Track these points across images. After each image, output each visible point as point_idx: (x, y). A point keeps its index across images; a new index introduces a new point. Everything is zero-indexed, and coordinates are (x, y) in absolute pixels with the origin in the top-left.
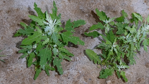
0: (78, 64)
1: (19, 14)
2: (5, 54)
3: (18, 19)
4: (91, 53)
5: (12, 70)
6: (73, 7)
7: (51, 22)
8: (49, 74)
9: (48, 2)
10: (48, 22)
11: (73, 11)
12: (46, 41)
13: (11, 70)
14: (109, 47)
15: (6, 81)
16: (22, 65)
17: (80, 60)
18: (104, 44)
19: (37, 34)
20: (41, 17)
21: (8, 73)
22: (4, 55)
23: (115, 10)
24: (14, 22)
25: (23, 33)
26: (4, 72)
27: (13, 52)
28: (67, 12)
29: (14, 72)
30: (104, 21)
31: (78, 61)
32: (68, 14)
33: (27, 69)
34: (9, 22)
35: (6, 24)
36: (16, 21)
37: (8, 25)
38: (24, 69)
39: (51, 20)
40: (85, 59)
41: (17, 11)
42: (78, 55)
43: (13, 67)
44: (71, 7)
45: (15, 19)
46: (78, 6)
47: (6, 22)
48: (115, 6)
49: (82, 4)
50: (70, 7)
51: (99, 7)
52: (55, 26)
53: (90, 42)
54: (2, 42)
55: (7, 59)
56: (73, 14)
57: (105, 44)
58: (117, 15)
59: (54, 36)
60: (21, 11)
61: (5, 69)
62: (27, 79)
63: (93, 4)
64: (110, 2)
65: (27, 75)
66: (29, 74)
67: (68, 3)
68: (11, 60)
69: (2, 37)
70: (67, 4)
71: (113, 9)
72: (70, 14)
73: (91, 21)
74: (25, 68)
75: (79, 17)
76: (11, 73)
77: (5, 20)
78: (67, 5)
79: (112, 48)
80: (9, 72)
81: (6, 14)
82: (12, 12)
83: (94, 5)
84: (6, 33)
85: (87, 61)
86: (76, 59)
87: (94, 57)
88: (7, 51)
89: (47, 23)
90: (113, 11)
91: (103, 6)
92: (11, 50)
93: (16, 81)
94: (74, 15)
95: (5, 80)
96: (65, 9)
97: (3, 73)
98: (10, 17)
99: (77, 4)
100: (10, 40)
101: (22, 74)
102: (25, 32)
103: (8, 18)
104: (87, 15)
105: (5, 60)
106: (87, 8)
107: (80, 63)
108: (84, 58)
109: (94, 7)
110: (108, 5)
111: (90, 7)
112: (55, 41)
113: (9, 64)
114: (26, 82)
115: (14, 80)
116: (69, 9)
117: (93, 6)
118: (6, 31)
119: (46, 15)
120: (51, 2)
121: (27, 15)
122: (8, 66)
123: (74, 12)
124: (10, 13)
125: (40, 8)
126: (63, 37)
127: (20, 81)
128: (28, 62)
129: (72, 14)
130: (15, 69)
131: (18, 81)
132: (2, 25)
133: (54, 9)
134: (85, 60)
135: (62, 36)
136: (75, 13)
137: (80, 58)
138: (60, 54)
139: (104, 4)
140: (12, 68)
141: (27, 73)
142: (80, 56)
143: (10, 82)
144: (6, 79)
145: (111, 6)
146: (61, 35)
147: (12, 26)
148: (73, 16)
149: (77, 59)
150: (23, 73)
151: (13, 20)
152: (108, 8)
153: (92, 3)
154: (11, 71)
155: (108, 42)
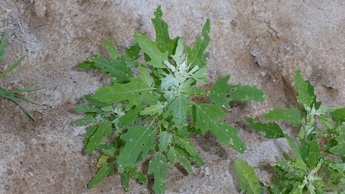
0: (204, 185)
1: (105, 16)
2: (40, 98)
3: (99, 27)
4: (246, 172)
5: (43, 145)
6: (235, 45)
7: (183, 66)
8: (127, 186)
9: (183, 11)
10: (175, 65)
11: (234, 53)
12: (154, 108)
13: (40, 144)
14: (297, 174)
15: (20, 165)
16: (71, 141)
17: (211, 177)
18: (288, 166)
19: (139, 85)
20: (163, 45)
21: (31, 148)
22: (37, 102)
23: (334, 87)
24: (89, 30)
25: (103, 67)
26: (23, 143)
27: (60, 101)
28: (219, 50)
29: (47, 149)
30: (308, 108)
31: (205, 177)
32: (219, 57)
33: (79, 156)
34: (76, 26)
35: (68, 29)
36: (94, 30)
37: (71, 32)
38: (73, 152)
39: (184, 63)
40: (225, 179)
41: (104, 6)
42: (212, 163)
43: (49, 138)
44: (233, 43)
45: (92, 23)
46: (249, 45)
47: (69, 24)
48: (338, 77)
49: (260, 44)
50: (231, 41)
51: (297, 64)
52: (189, 80)
53: (250, 142)
54: (42, 67)
55: (41, 111)
56: (232, 61)
57: (290, 165)
58: (334, 100)
59: (179, 106)
60: (113, 9)
61: (28, 134)
62: (72, 179)
63: (286, 52)
64: (327, 62)
65: (75, 170)
66: (80, 168)
67: (228, 30)
68: (48, 119)
69: (48, 56)
70: (226, 31)
71: (330, 82)
72: (226, 58)
73: (267, 90)
74: (75, 151)
75: (243, 73)
76: (38, 150)
77: (69, 19)
78: (225, 33)
79: (305, 182)
80: (34, 147)
81: (76, 6)
82: (92, 5)
83: (287, 56)
84: (59, 50)
85: (227, 186)
86: (202, 171)
87: (251, 184)
88: (47, 94)
89: (173, 68)
90: (328, 86)
91: (309, 67)
92: (57, 94)
93: (44, 174)
94: (233, 63)
95: (17, 163)
96: (217, 41)
97: (20, 144)
98: (82, 16)
99: (249, 40)
100: (63, 68)
101: (64, 164)
102: (109, 66)
103: (76, 15)
104: (264, 74)
105: (35, 112)
106: (268, 57)
107: (210, 185)
108: (222, 176)
109: (287, 61)
110: (320, 67)
111: (277, 57)
112: (178, 118)
113: (40, 127)
114: (66, 186)
115: (40, 169)
116: (227, 46)
117: (284, 59)
118: (62, 46)
119: (176, 45)
120: (190, 12)
121: (124, 24)
122: (36, 129)
123: (235, 56)
124: (86, 7)
125: (166, 24)
126: (197, 114)
127: (53, 178)
128: (88, 141)
129: (230, 59)
130: (52, 144)
131: (50, 177)
132: (56, 28)
133: (202, 38)
134: (224, 182)
135: (197, 110)
136: (236, 59)
137: (212, 173)
138: (172, 148)
139: (311, 63)
140: (44, 139)
141: (77, 165)
142: (214, 166)
143: (29, 171)
144: (22, 160)
145: (326, 74)
146: (194, 107)
147: (79, 38)
148: (229, 66)
149: (206, 174)
150: (66, 160)
151: (86, 25)
152: (318, 75)
153: (285, 49)
154: (41, 147)
155: (300, 164)
